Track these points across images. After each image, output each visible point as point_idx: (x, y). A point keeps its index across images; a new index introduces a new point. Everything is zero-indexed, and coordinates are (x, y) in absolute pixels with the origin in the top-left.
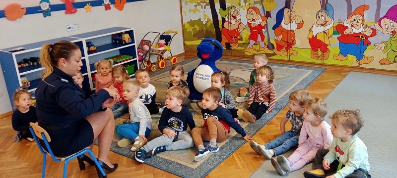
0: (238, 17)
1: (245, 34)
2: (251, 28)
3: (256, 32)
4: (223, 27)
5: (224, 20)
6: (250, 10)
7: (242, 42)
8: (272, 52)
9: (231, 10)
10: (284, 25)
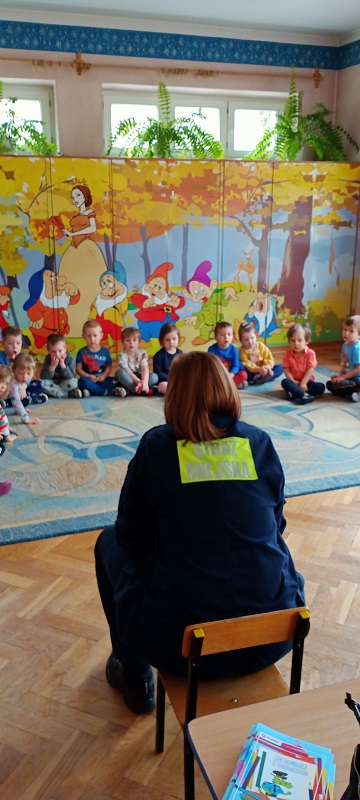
10: (45, 300)
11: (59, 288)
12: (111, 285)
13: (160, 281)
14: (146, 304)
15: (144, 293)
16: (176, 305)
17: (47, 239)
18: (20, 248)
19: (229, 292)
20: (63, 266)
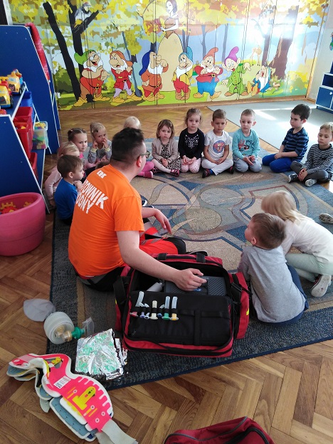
0: (100, 64)
1: (110, 82)
2: (116, 75)
3: (122, 79)
4: (81, 76)
5: (81, 68)
6: (113, 54)
7: (106, 92)
8: (140, 99)
9: (90, 55)
10: (150, 69)
11: (158, 62)
12: (184, 61)
13: (211, 58)
14: (203, 72)
15: (202, 66)
16: (218, 73)
17: (152, 33)
18: (138, 38)
19: (246, 65)
20: (160, 49)
